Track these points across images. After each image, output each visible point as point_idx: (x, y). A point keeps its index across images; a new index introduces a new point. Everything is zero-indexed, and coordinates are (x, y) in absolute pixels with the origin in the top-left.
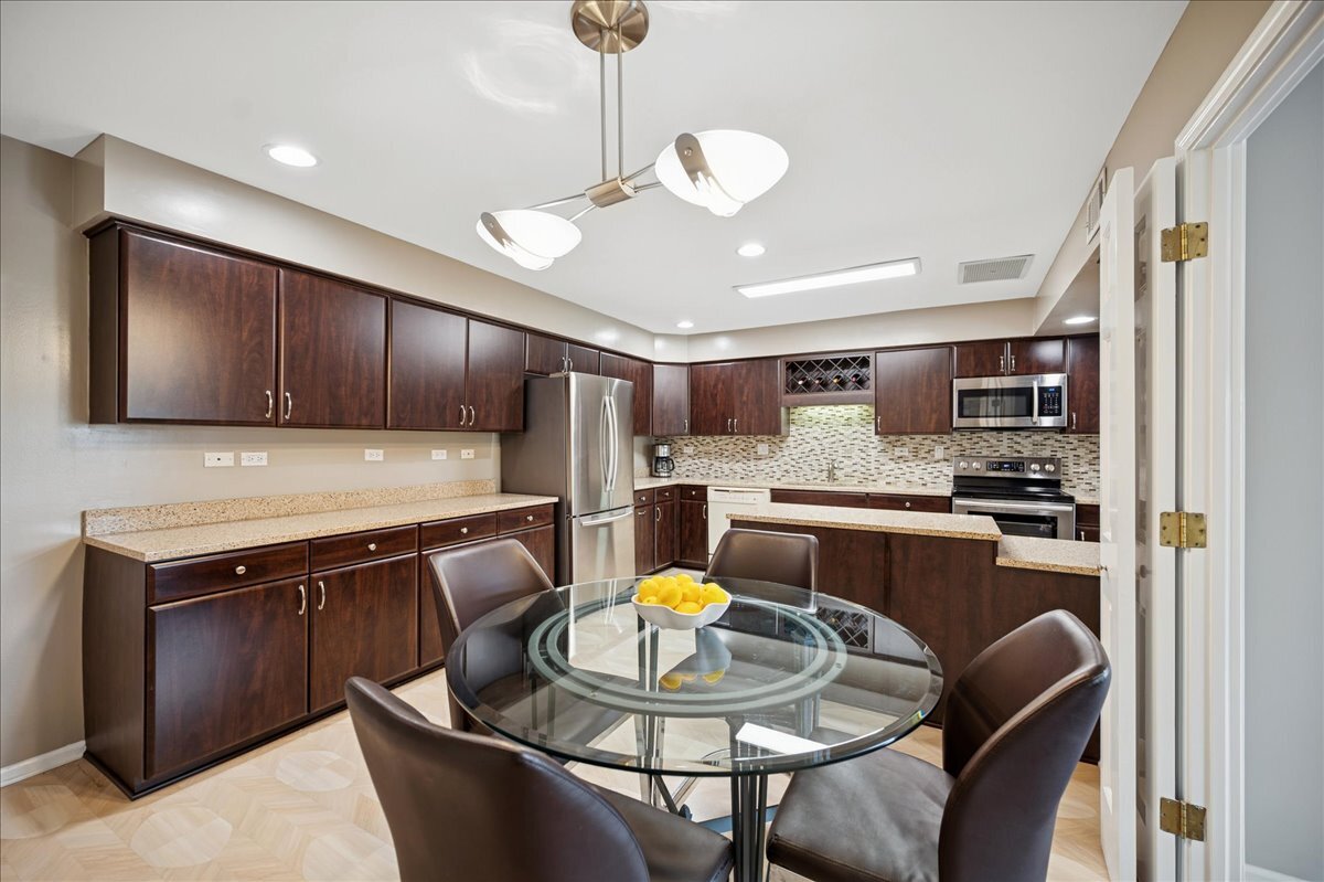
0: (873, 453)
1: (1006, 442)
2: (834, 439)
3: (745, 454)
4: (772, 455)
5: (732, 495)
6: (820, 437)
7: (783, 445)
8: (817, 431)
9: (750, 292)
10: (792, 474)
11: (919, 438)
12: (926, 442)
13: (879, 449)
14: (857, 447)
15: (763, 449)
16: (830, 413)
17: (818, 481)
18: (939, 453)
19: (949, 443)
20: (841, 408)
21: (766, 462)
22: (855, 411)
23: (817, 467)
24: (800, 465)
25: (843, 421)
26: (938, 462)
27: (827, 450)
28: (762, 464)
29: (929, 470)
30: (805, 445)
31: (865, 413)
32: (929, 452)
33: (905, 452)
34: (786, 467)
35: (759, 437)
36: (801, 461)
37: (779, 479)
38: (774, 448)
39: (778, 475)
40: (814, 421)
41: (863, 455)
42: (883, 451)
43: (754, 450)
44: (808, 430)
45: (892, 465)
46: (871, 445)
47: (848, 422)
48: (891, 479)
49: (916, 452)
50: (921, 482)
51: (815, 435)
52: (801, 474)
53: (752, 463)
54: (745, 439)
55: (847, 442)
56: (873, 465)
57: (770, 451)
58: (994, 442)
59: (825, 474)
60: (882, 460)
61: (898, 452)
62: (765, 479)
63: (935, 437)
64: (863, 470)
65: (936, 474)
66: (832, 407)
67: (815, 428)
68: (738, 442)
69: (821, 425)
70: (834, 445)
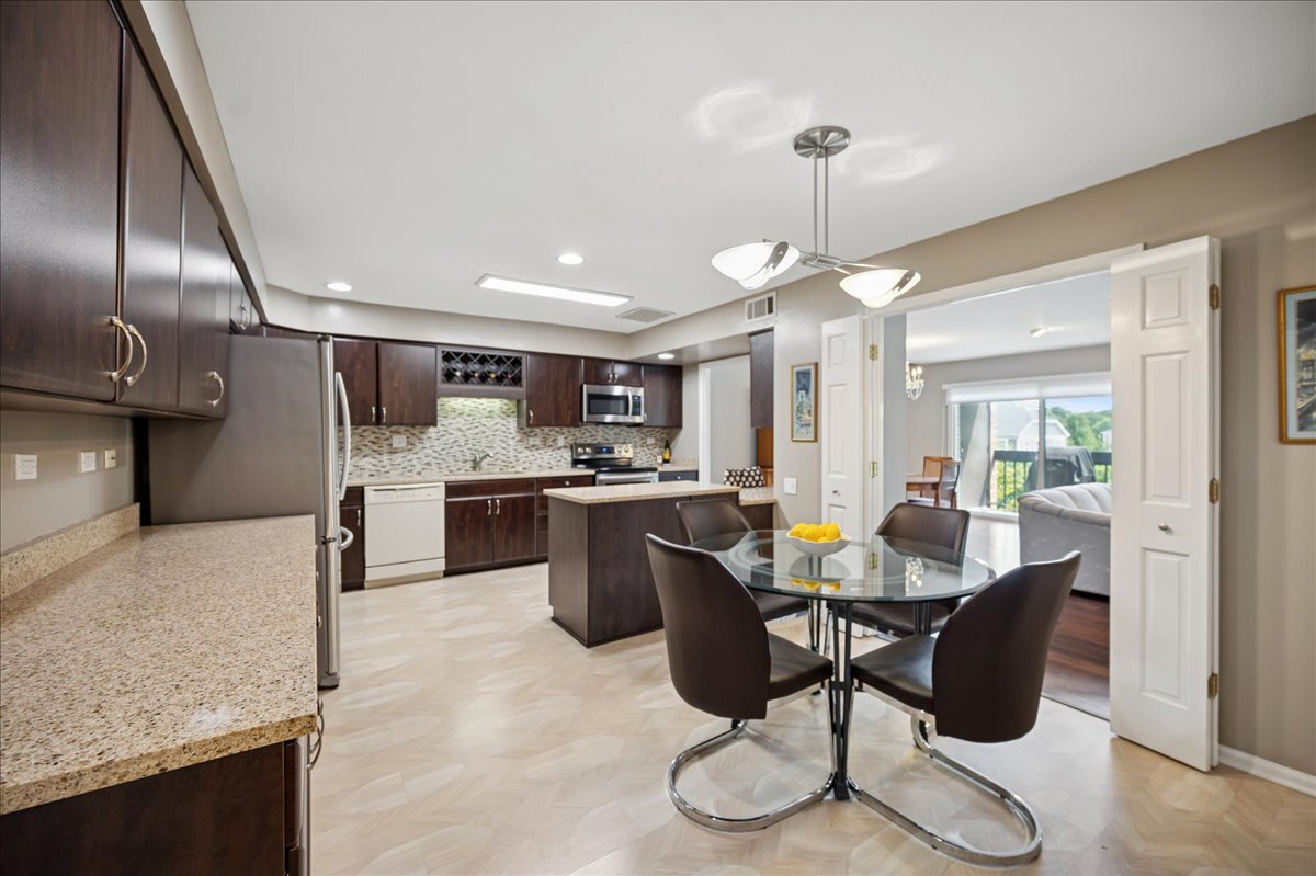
0: (512, 442)
1: (601, 433)
2: (477, 430)
3: (376, 447)
4: (410, 447)
5: (399, 493)
6: (464, 428)
7: (424, 436)
8: (461, 422)
9: (491, 284)
10: (434, 466)
11: (546, 429)
12: (551, 433)
13: (517, 439)
14: (498, 438)
15: (399, 441)
16: (473, 405)
17: (463, 472)
18: (561, 441)
19: (567, 434)
20: (484, 401)
21: (402, 455)
22: (496, 404)
23: (461, 458)
24: (443, 457)
25: (486, 414)
26: (559, 448)
27: (471, 441)
28: (398, 458)
29: (554, 455)
30: (447, 436)
31: (505, 407)
32: (553, 441)
33: (537, 441)
34: (427, 460)
35: (394, 428)
36: (444, 452)
37: (419, 473)
38: (412, 439)
39: (418, 468)
40: (458, 412)
41: (504, 445)
42: (520, 440)
43: (387, 442)
44: (451, 421)
45: (527, 453)
46: (510, 436)
47: (490, 415)
48: (527, 465)
49: (545, 441)
50: (549, 466)
51: (459, 426)
52: (444, 466)
53: (385, 458)
54: (376, 430)
55: (489, 433)
56: (512, 454)
57: (409, 443)
58: (594, 433)
59: (469, 464)
60: (519, 449)
61: (532, 441)
62: (402, 474)
63: (558, 429)
64: (504, 458)
65: (559, 458)
66: (475, 400)
67: (458, 419)
68: (365, 434)
69: (465, 416)
70: (477, 437)
